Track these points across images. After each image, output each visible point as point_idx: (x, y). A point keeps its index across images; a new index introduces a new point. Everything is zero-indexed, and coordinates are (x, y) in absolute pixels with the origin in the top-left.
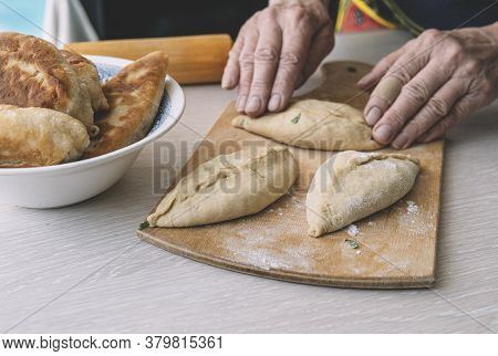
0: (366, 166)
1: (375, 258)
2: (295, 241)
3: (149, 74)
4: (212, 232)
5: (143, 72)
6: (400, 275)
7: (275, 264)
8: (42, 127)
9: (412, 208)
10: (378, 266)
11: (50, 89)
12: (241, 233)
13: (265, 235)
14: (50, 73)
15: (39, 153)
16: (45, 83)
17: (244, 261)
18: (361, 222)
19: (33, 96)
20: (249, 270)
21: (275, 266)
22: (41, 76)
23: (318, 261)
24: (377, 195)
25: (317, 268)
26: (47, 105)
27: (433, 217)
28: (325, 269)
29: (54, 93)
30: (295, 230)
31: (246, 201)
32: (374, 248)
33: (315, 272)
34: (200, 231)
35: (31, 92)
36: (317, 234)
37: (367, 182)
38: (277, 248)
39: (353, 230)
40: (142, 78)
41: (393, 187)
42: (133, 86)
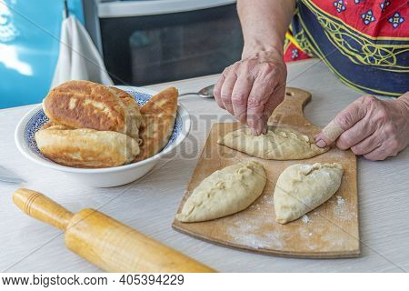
0: (311, 175)
1: (322, 238)
2: (271, 228)
3: (168, 103)
4: (219, 223)
5: (164, 102)
6: (338, 249)
7: (260, 244)
8: (113, 144)
9: (340, 201)
10: (325, 244)
11: (113, 119)
12: (237, 223)
13: (251, 224)
14: (113, 109)
15: (111, 159)
16: (110, 115)
17: (241, 243)
18: (309, 213)
19: (104, 123)
20: (245, 249)
21: (261, 246)
22: (107, 110)
23: (287, 242)
24: (320, 196)
25: (287, 246)
26: (112, 129)
27: (355, 207)
28: (292, 247)
29: (116, 121)
30: (269, 220)
31: (239, 203)
32: (320, 231)
33: (287, 249)
34: (211, 223)
35: (102, 120)
36: (284, 222)
37: (313, 187)
38: (260, 233)
39: (306, 219)
40: (164, 105)
41: (329, 189)
42: (158, 111)
